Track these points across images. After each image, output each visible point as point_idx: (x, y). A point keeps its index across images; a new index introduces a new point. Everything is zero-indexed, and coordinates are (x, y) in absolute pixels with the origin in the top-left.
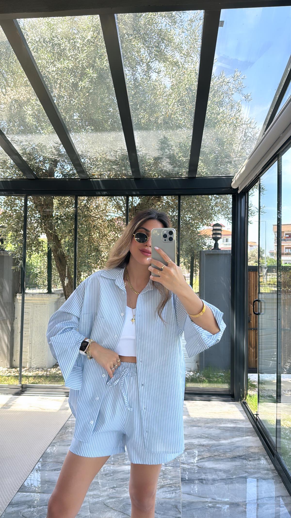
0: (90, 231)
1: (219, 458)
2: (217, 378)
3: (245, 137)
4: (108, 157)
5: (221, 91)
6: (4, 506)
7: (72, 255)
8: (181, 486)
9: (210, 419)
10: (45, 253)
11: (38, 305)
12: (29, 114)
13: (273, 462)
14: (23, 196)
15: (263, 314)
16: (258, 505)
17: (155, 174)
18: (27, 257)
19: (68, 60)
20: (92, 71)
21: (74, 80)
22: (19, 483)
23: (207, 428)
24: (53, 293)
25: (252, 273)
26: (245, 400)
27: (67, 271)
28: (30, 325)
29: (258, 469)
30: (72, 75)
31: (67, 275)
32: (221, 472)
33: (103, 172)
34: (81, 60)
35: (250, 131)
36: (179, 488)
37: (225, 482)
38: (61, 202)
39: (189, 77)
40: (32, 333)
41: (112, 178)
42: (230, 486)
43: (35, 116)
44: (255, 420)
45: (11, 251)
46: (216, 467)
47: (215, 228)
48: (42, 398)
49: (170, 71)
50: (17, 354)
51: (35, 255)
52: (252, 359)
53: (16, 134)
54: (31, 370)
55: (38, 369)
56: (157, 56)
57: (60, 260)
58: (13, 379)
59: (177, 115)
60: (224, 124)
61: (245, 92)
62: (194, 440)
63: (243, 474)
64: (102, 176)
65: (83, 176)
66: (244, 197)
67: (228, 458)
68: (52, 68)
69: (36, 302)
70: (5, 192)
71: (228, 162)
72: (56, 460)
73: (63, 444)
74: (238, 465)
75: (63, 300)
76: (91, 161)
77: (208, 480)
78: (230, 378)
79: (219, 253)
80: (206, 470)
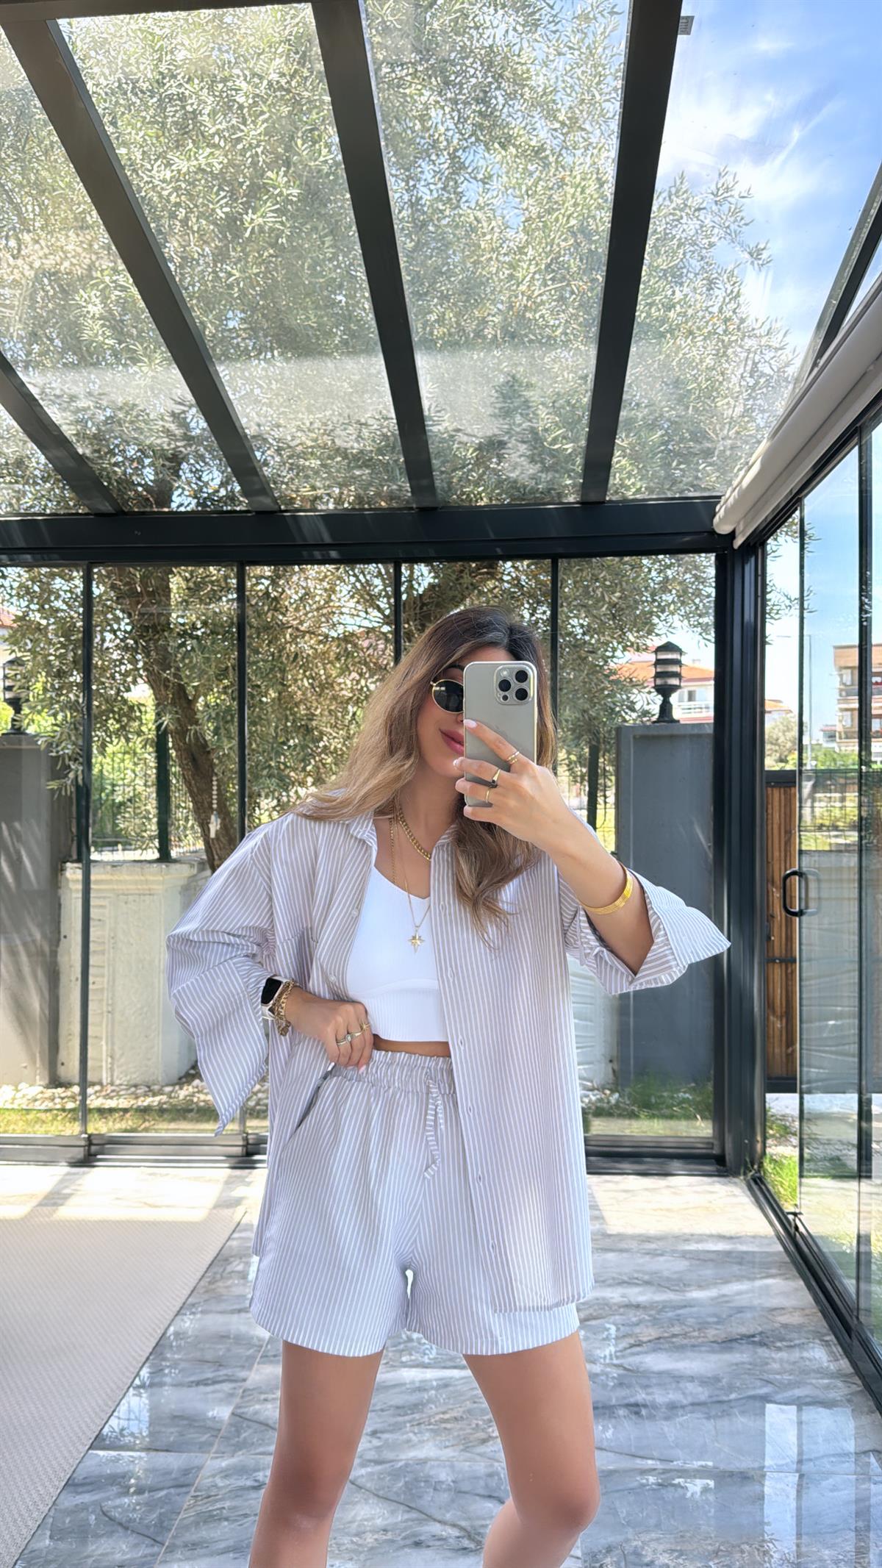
0: (283, 671)
1: (685, 1341)
3: (751, 377)
4: (340, 443)
5: (678, 237)
6: (51, 1490)
7: (229, 746)
10: (147, 739)
11: (131, 898)
12: (94, 315)
13: (848, 1353)
14: (80, 566)
15: (812, 914)
16: (801, 1476)
17: (479, 493)
18: (95, 751)
19: (210, 147)
20: (285, 179)
21: (228, 209)
22: (93, 1421)
23: (648, 1254)
24: (175, 861)
25: (776, 792)
26: (759, 1171)
27: (215, 792)
28: (106, 955)
29: (804, 1372)
30: (222, 194)
31: (215, 806)
32: (692, 1385)
33: (321, 491)
34: (250, 144)
35: (767, 358)
37: (707, 1410)
38: (195, 582)
39: (578, 194)
40: (114, 981)
41: (350, 509)
42: (724, 1424)
43: (110, 321)
44: (792, 1230)
45: (44, 734)
46: (678, 1370)
47: (663, 656)
48: (151, 1174)
49: (518, 176)
50: (71, 1043)
51: (117, 744)
52: (777, 1051)
54: (113, 1092)
55: (133, 1089)
56: (481, 130)
57: (194, 760)
58: (59, 1119)
59: (543, 312)
60: (687, 338)
61: (750, 240)
62: (609, 1290)
63: (761, 1387)
64: (318, 502)
65: (265, 503)
66: (753, 559)
67: (712, 1342)
68: (160, 173)
69: (124, 887)
70: (23, 556)
71: (703, 454)
72: (198, 1355)
73: (220, 1308)
74: (743, 1363)
76: (285, 457)
77: (654, 1406)
78: (712, 1108)
79: (675, 732)
80: (649, 1378)
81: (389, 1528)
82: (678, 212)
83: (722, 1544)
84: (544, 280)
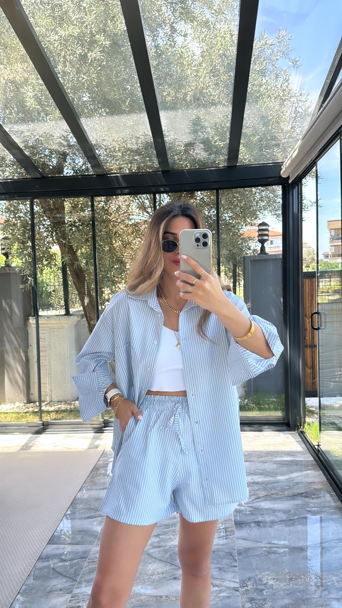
0: (111, 238)
1: (277, 496)
2: (268, 404)
3: (294, 113)
4: (129, 146)
5: (263, 57)
6: (33, 561)
7: (92, 268)
8: (234, 530)
9: (262, 452)
10: (59, 267)
11: (55, 330)
12: (30, 96)
14: (28, 199)
15: (323, 329)
16: (322, 548)
17: (186, 164)
18: (38, 273)
19: (73, 25)
20: (104, 38)
21: (81, 51)
23: (261, 462)
24: (72, 315)
25: (307, 280)
26: (303, 429)
27: (86, 288)
28: (47, 352)
29: (323, 507)
30: (79, 45)
31: (86, 293)
32: (280, 513)
33: (123, 165)
34: (89, 24)
35: (300, 105)
36: (232, 533)
37: (286, 523)
38: (74, 204)
39: (222, 40)
40: (50, 362)
41: (135, 172)
42: (292, 528)
43: (37, 98)
44: (317, 452)
45: (17, 267)
46: (274, 508)
47: (261, 228)
48: (67, 436)
49: (198, 33)
50: (35, 386)
51: (47, 270)
52: (309, 381)
53: (15, 122)
54: (52, 404)
55: (60, 403)
56: (183, 15)
57: (77, 275)
58: (32, 415)
59: (210, 89)
60: (268, 98)
61: (293, 57)
63: (304, 514)
64: (122, 170)
65: (99, 171)
66: (297, 187)
67: (287, 496)
68: (54, 37)
69: (53, 326)
70: (6, 196)
71: (275, 145)
72: (88, 506)
73: (96, 488)
74: (299, 504)
75: (83, 322)
76: (108, 152)
77: (265, 522)
78: (284, 404)
79: (267, 258)
80: (263, 511)
81: (164, 572)
82: (263, 47)
83: (293, 575)
84: (210, 76)
